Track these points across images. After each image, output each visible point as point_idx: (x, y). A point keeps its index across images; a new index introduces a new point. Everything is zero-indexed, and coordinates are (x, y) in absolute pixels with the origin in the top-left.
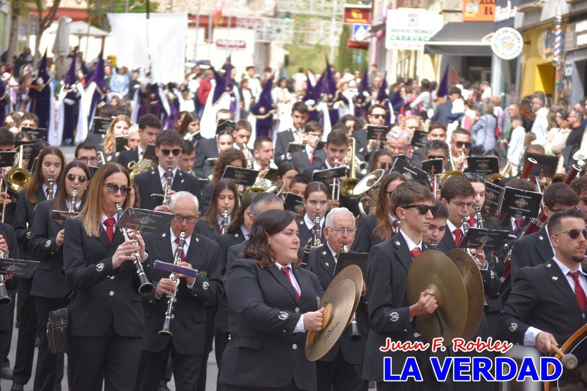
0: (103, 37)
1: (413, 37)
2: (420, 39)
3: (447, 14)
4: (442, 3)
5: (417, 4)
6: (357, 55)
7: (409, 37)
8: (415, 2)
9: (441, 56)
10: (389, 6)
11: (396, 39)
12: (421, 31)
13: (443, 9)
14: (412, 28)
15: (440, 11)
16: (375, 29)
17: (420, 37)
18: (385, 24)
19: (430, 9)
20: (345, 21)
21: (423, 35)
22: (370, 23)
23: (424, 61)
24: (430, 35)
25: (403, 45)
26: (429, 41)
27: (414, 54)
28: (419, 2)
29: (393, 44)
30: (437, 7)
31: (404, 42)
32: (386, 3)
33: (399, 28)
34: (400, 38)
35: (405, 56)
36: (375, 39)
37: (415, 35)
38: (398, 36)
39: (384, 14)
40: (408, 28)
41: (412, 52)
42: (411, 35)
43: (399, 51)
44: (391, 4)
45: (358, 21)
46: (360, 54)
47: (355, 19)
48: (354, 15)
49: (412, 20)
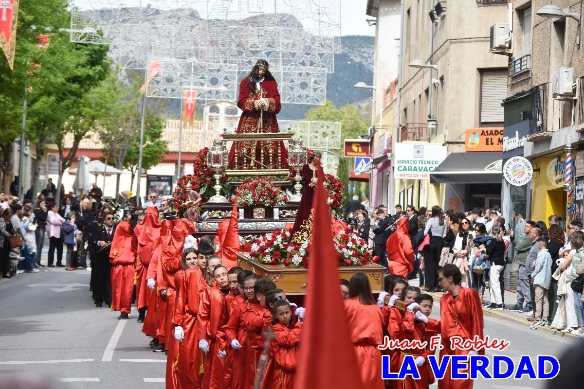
0: (119, 175)
1: (419, 168)
2: (426, 169)
3: (450, 145)
4: (445, 136)
5: (419, 137)
6: (352, 186)
7: (415, 167)
8: (417, 135)
9: (445, 184)
10: (390, 140)
11: (404, 170)
12: (426, 162)
13: (446, 141)
14: (418, 159)
15: (444, 142)
16: (376, 161)
17: (426, 167)
18: (386, 157)
19: (433, 141)
20: (346, 154)
21: (428, 166)
22: (371, 156)
23: (428, 190)
24: (435, 166)
25: (410, 175)
26: (435, 170)
27: (418, 183)
28: (422, 135)
29: (401, 175)
30: (440, 139)
31: (410, 172)
32: (387, 137)
33: (406, 159)
34: (407, 169)
35: (408, 184)
36: (375, 171)
37: (421, 165)
38: (405, 167)
39: (386, 148)
40: (414, 159)
41: (416, 181)
42: (417, 165)
43: (401, 181)
44: (391, 138)
45: (359, 154)
46: (355, 185)
47: (355, 152)
48: (355, 148)
49: (418, 152)
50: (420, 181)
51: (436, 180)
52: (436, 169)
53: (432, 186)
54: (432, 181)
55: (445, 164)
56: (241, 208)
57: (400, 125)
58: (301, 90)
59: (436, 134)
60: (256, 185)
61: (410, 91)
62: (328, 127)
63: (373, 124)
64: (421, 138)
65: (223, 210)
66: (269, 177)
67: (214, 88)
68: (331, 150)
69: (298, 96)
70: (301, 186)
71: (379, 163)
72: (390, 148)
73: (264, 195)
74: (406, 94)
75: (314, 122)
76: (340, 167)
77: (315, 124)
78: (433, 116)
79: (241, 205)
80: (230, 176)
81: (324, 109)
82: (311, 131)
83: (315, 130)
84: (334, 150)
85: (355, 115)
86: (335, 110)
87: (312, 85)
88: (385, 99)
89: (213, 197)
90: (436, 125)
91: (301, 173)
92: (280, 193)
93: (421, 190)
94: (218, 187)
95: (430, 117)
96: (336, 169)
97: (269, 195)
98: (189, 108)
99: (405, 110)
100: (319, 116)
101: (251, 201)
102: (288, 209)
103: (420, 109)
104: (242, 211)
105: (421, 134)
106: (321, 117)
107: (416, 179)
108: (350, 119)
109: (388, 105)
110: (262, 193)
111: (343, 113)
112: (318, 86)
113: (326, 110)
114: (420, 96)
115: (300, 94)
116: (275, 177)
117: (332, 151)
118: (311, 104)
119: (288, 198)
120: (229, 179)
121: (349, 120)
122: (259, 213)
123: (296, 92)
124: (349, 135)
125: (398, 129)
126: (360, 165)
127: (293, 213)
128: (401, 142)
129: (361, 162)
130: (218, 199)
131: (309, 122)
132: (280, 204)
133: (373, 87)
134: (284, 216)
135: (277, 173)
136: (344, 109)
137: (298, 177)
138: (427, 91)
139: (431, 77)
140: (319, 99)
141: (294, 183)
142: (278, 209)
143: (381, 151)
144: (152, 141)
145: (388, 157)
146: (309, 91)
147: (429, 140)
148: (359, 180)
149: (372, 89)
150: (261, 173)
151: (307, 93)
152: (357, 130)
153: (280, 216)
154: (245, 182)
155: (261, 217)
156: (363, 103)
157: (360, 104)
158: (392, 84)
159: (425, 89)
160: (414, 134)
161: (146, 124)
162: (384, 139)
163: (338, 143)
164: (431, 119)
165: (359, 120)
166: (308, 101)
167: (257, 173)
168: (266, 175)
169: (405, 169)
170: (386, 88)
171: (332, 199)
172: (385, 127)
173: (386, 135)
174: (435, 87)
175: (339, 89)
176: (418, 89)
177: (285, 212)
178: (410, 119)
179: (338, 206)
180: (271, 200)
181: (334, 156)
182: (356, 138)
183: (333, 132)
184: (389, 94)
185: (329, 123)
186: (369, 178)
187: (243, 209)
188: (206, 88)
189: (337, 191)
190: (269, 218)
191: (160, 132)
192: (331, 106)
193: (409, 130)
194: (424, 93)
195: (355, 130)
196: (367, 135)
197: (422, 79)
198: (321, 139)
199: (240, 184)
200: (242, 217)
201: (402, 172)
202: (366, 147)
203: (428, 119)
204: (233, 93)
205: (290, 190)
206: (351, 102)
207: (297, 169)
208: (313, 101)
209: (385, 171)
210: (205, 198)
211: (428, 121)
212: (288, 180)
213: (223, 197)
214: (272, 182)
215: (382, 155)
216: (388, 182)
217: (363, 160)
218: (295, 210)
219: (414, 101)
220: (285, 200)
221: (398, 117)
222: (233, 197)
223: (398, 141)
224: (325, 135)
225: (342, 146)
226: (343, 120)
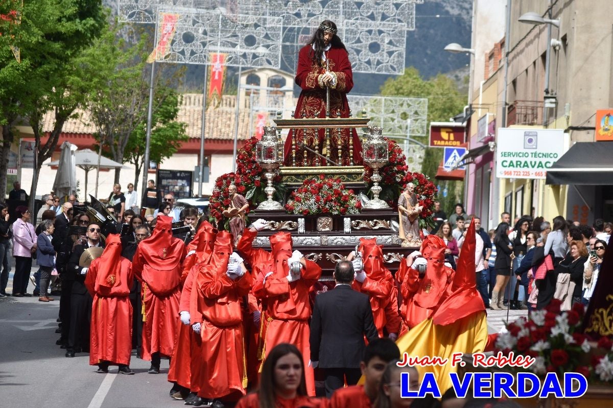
0: (118, 170)
1: (531, 162)
2: (540, 165)
3: (575, 132)
4: (568, 118)
5: (533, 120)
6: (443, 187)
7: (526, 162)
8: (530, 117)
9: (567, 186)
10: (493, 123)
11: (510, 166)
12: (541, 155)
13: (570, 125)
14: (529, 151)
15: (566, 128)
16: (474, 153)
17: (540, 163)
18: (486, 147)
19: (551, 126)
20: (432, 144)
21: (544, 160)
22: (466, 146)
23: (543, 193)
24: (553, 160)
25: (518, 173)
26: (553, 167)
27: (530, 184)
28: (537, 118)
29: (506, 173)
30: (561, 123)
31: (518, 169)
32: (488, 120)
33: (513, 151)
34: (515, 165)
35: (517, 186)
36: (472, 167)
37: (533, 160)
38: (511, 162)
39: (486, 134)
40: (525, 151)
41: (528, 181)
42: (529, 160)
43: (508, 180)
44: (495, 121)
45: (450, 143)
46: (447, 186)
47: (445, 141)
48: (444, 135)
49: (530, 141)
50: (532, 181)
51: (554, 179)
52: (555, 165)
53: (549, 188)
54: (548, 182)
55: (566, 159)
56: (301, 217)
57: (506, 104)
58: (370, 53)
59: (556, 116)
60: (320, 187)
61: (521, 56)
62: (409, 105)
63: (469, 102)
64: (535, 121)
65: (278, 219)
66: (338, 176)
67: (250, 51)
68: (414, 137)
69: (366, 62)
70: (380, 188)
71: (477, 155)
72: (493, 135)
73: (332, 200)
74: (515, 61)
75: (389, 98)
76: (425, 161)
77: (391, 101)
78: (552, 91)
79: (301, 213)
80: (286, 175)
81: (405, 81)
82: (386, 111)
83: (392, 108)
84: (419, 137)
85: (449, 89)
86: (420, 82)
87: (385, 46)
88: (487, 66)
89: (264, 203)
90: (556, 103)
91: (381, 171)
92: (353, 197)
93: (535, 193)
94: (270, 190)
95: (547, 92)
96: (420, 164)
97: (338, 201)
98: (216, 77)
99: (514, 82)
100: (397, 90)
101: (314, 209)
102: (363, 218)
103: (534, 81)
104: (301, 221)
105: (535, 116)
106: (401, 91)
107: (528, 178)
108: (442, 94)
109: (490, 75)
110: (328, 197)
111: (432, 86)
112: (394, 49)
113: (407, 82)
114: (534, 63)
115: (369, 60)
116: (345, 176)
117: (415, 139)
118: (384, 73)
119: (362, 205)
120: (285, 178)
121: (441, 96)
122: (324, 224)
123: (364, 57)
124: (440, 117)
125: (504, 109)
126: (451, 159)
127: (369, 224)
128: (508, 126)
129: (453, 155)
130: (270, 205)
131: (383, 98)
132: (352, 212)
133: (471, 50)
134: (358, 228)
135: (348, 171)
136: (435, 81)
137: (376, 177)
138: (544, 56)
139: (550, 37)
140: (395, 66)
141: (371, 184)
142: (349, 219)
143: (480, 139)
144: (164, 123)
145: (489, 147)
146: (382, 55)
147: (546, 125)
148: (453, 179)
149: (470, 53)
150: (326, 171)
151: (379, 58)
152: (451, 109)
153: (352, 228)
154: (307, 183)
155: (327, 229)
156: (462, 72)
157: (458, 73)
158: (496, 45)
159: (541, 53)
160: (525, 116)
161: (155, 99)
162: (485, 122)
163: (422, 127)
164: (549, 95)
165: (454, 96)
166: (379, 70)
167: (321, 171)
168: (333, 174)
169: (511, 164)
170: (488, 51)
171: (420, 205)
172: (485, 106)
173: (487, 116)
174: (555, 51)
175: (429, 52)
176: (533, 53)
177: (358, 223)
178: (520, 96)
179: (429, 215)
180: (340, 206)
181: (418, 146)
182: (448, 121)
183: (416, 113)
184: (492, 60)
185: (411, 100)
186: (463, 176)
187: (303, 219)
188: (239, 50)
189: (427, 195)
190: (338, 230)
191: (176, 111)
192: (415, 76)
193: (518, 111)
194: (540, 59)
195: (448, 110)
196: (462, 117)
197: (537, 39)
198: (398, 122)
199: (300, 186)
200: (301, 230)
201: (507, 169)
202: (461, 133)
203: (545, 94)
204: (277, 57)
205: (365, 193)
206: (445, 71)
207: (375, 166)
208: (387, 70)
209: (485, 166)
210: (253, 204)
211: (545, 98)
212: (362, 180)
213: (276, 203)
214: (341, 183)
215: (481, 145)
216: (490, 182)
217: (455, 151)
218: (372, 220)
219: (527, 70)
220: (359, 207)
221: (504, 92)
222: (290, 202)
223: (504, 126)
224: (405, 116)
225: (428, 132)
226: (431, 97)
